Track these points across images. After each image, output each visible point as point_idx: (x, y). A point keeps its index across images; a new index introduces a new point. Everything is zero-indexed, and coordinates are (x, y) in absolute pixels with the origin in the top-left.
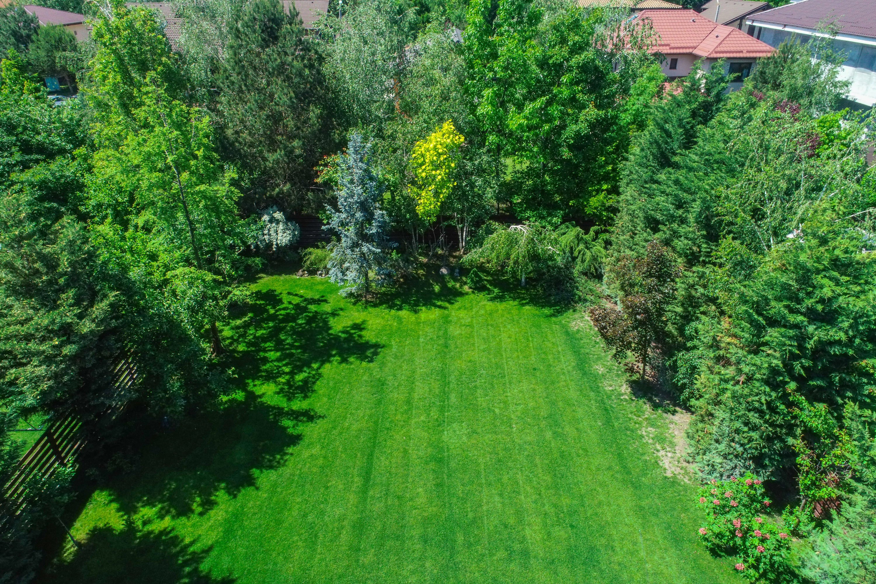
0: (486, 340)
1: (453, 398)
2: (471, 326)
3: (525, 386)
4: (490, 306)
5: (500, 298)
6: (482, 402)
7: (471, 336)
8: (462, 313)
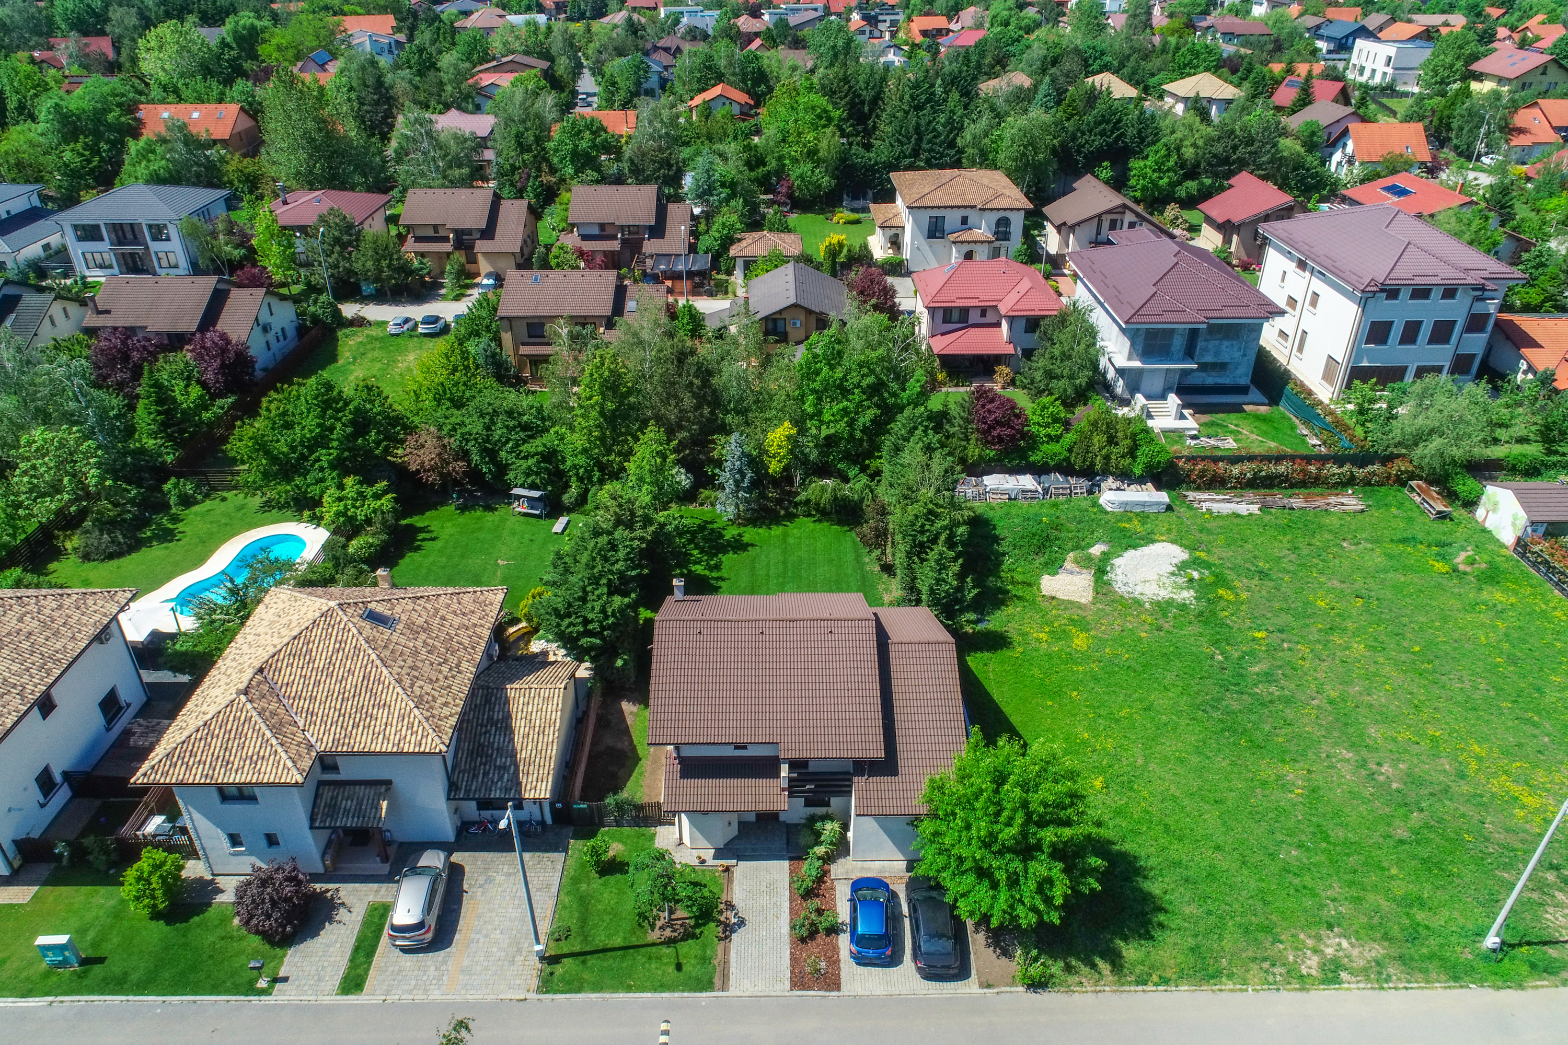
0: (808, 546)
1: (790, 573)
2: (800, 538)
3: (826, 568)
4: (812, 526)
5: (820, 521)
6: (804, 574)
7: (800, 543)
8: (795, 531)
